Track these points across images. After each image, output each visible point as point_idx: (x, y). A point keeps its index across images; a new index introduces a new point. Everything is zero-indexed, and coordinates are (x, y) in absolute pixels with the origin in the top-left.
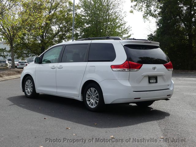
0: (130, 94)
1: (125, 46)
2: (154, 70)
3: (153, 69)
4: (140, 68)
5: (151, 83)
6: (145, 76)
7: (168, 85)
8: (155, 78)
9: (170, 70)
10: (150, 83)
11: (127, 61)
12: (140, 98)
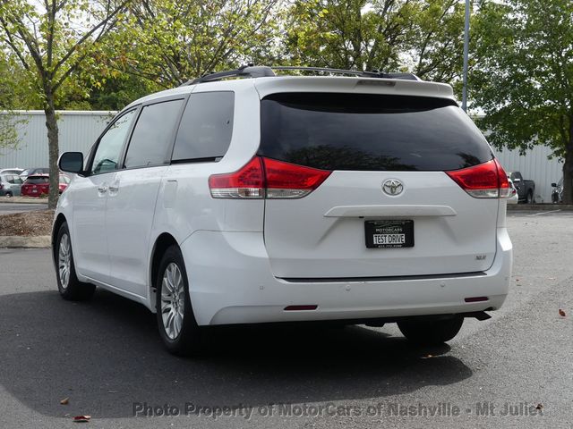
0: (262, 288)
1: (266, 98)
2: (393, 193)
3: (388, 190)
4: (314, 187)
5: (376, 246)
6: (343, 220)
7: (478, 258)
8: (401, 226)
9: (491, 195)
10: (370, 244)
11: (257, 159)
12: (314, 307)
